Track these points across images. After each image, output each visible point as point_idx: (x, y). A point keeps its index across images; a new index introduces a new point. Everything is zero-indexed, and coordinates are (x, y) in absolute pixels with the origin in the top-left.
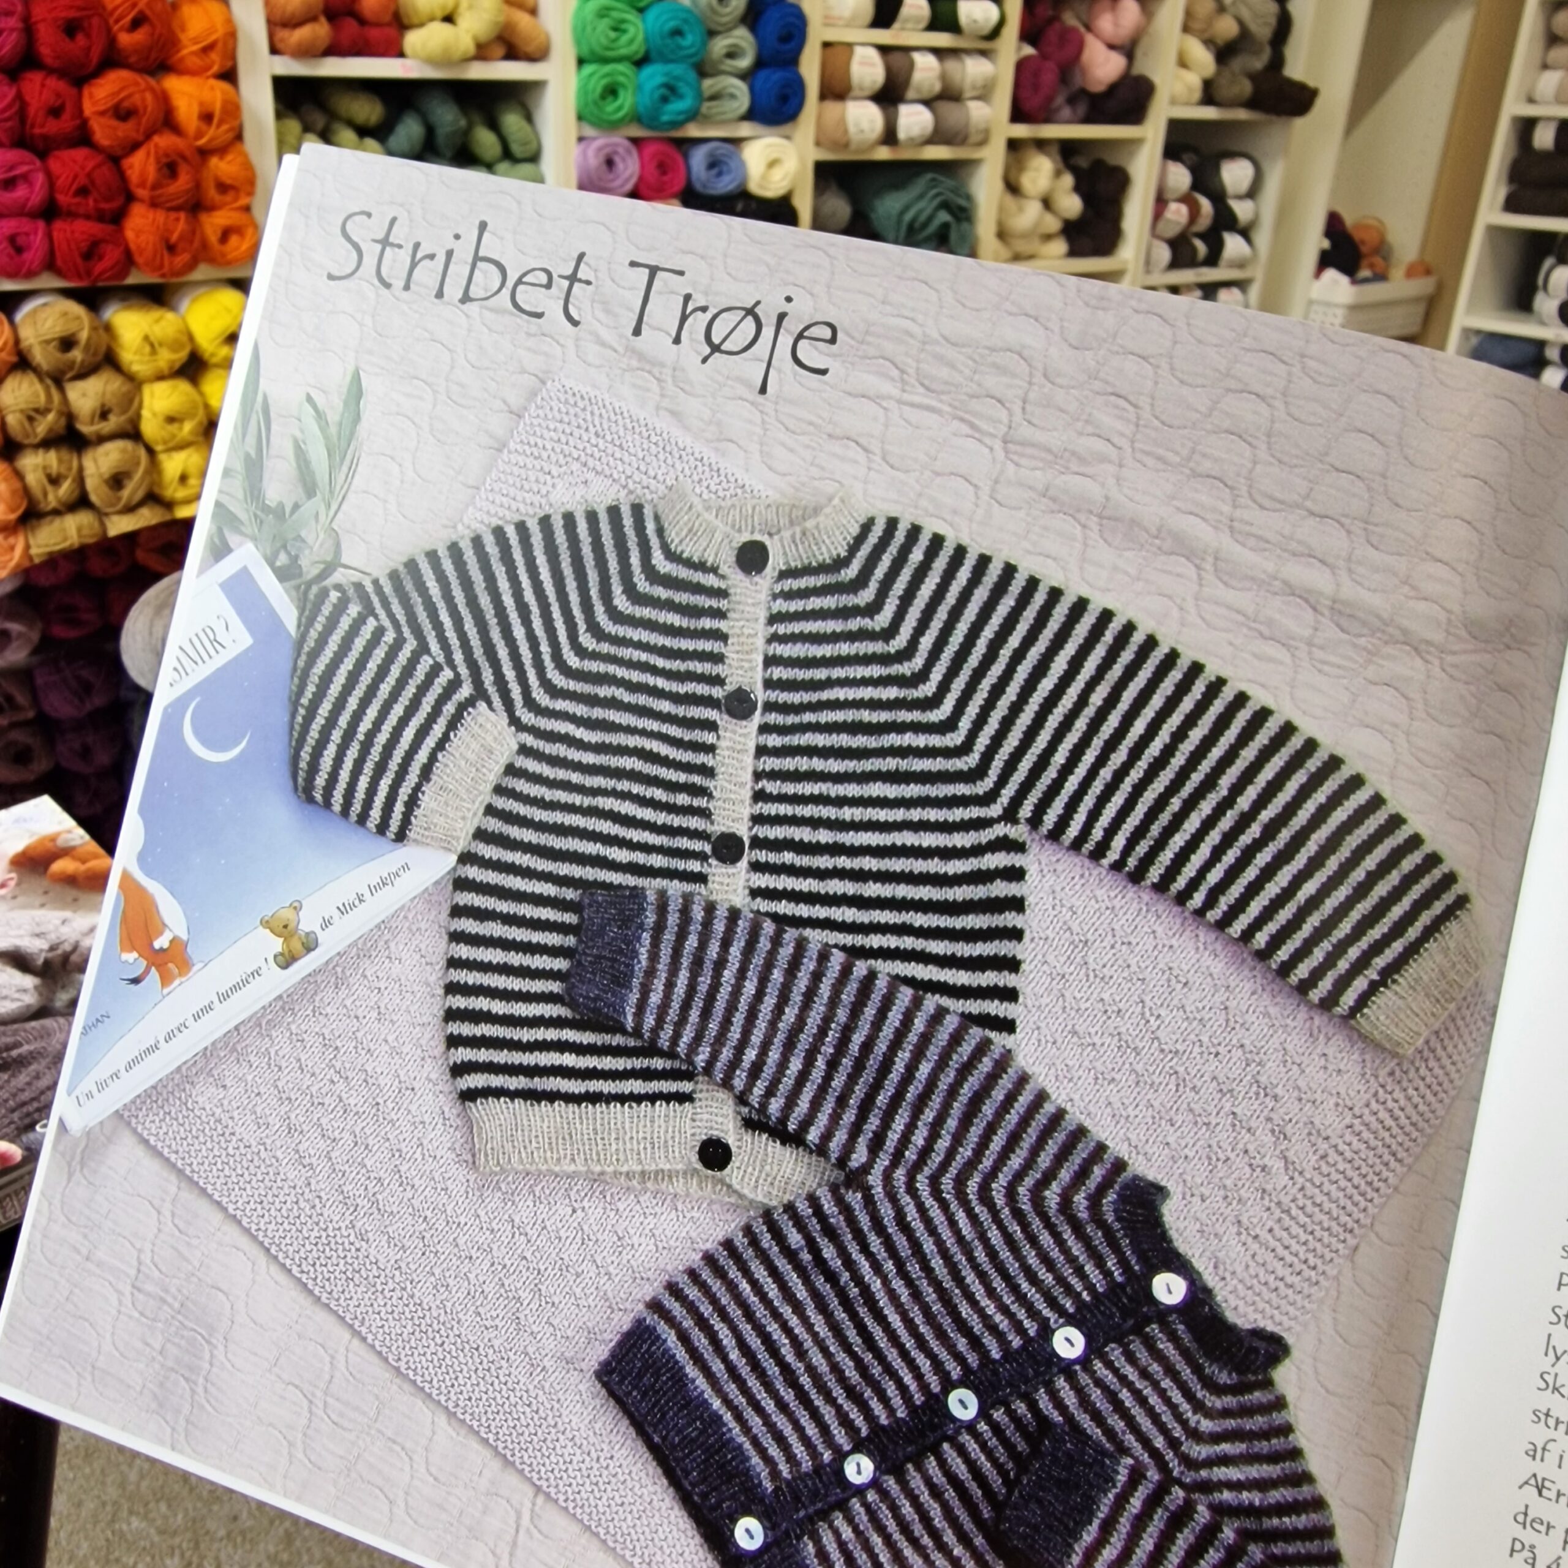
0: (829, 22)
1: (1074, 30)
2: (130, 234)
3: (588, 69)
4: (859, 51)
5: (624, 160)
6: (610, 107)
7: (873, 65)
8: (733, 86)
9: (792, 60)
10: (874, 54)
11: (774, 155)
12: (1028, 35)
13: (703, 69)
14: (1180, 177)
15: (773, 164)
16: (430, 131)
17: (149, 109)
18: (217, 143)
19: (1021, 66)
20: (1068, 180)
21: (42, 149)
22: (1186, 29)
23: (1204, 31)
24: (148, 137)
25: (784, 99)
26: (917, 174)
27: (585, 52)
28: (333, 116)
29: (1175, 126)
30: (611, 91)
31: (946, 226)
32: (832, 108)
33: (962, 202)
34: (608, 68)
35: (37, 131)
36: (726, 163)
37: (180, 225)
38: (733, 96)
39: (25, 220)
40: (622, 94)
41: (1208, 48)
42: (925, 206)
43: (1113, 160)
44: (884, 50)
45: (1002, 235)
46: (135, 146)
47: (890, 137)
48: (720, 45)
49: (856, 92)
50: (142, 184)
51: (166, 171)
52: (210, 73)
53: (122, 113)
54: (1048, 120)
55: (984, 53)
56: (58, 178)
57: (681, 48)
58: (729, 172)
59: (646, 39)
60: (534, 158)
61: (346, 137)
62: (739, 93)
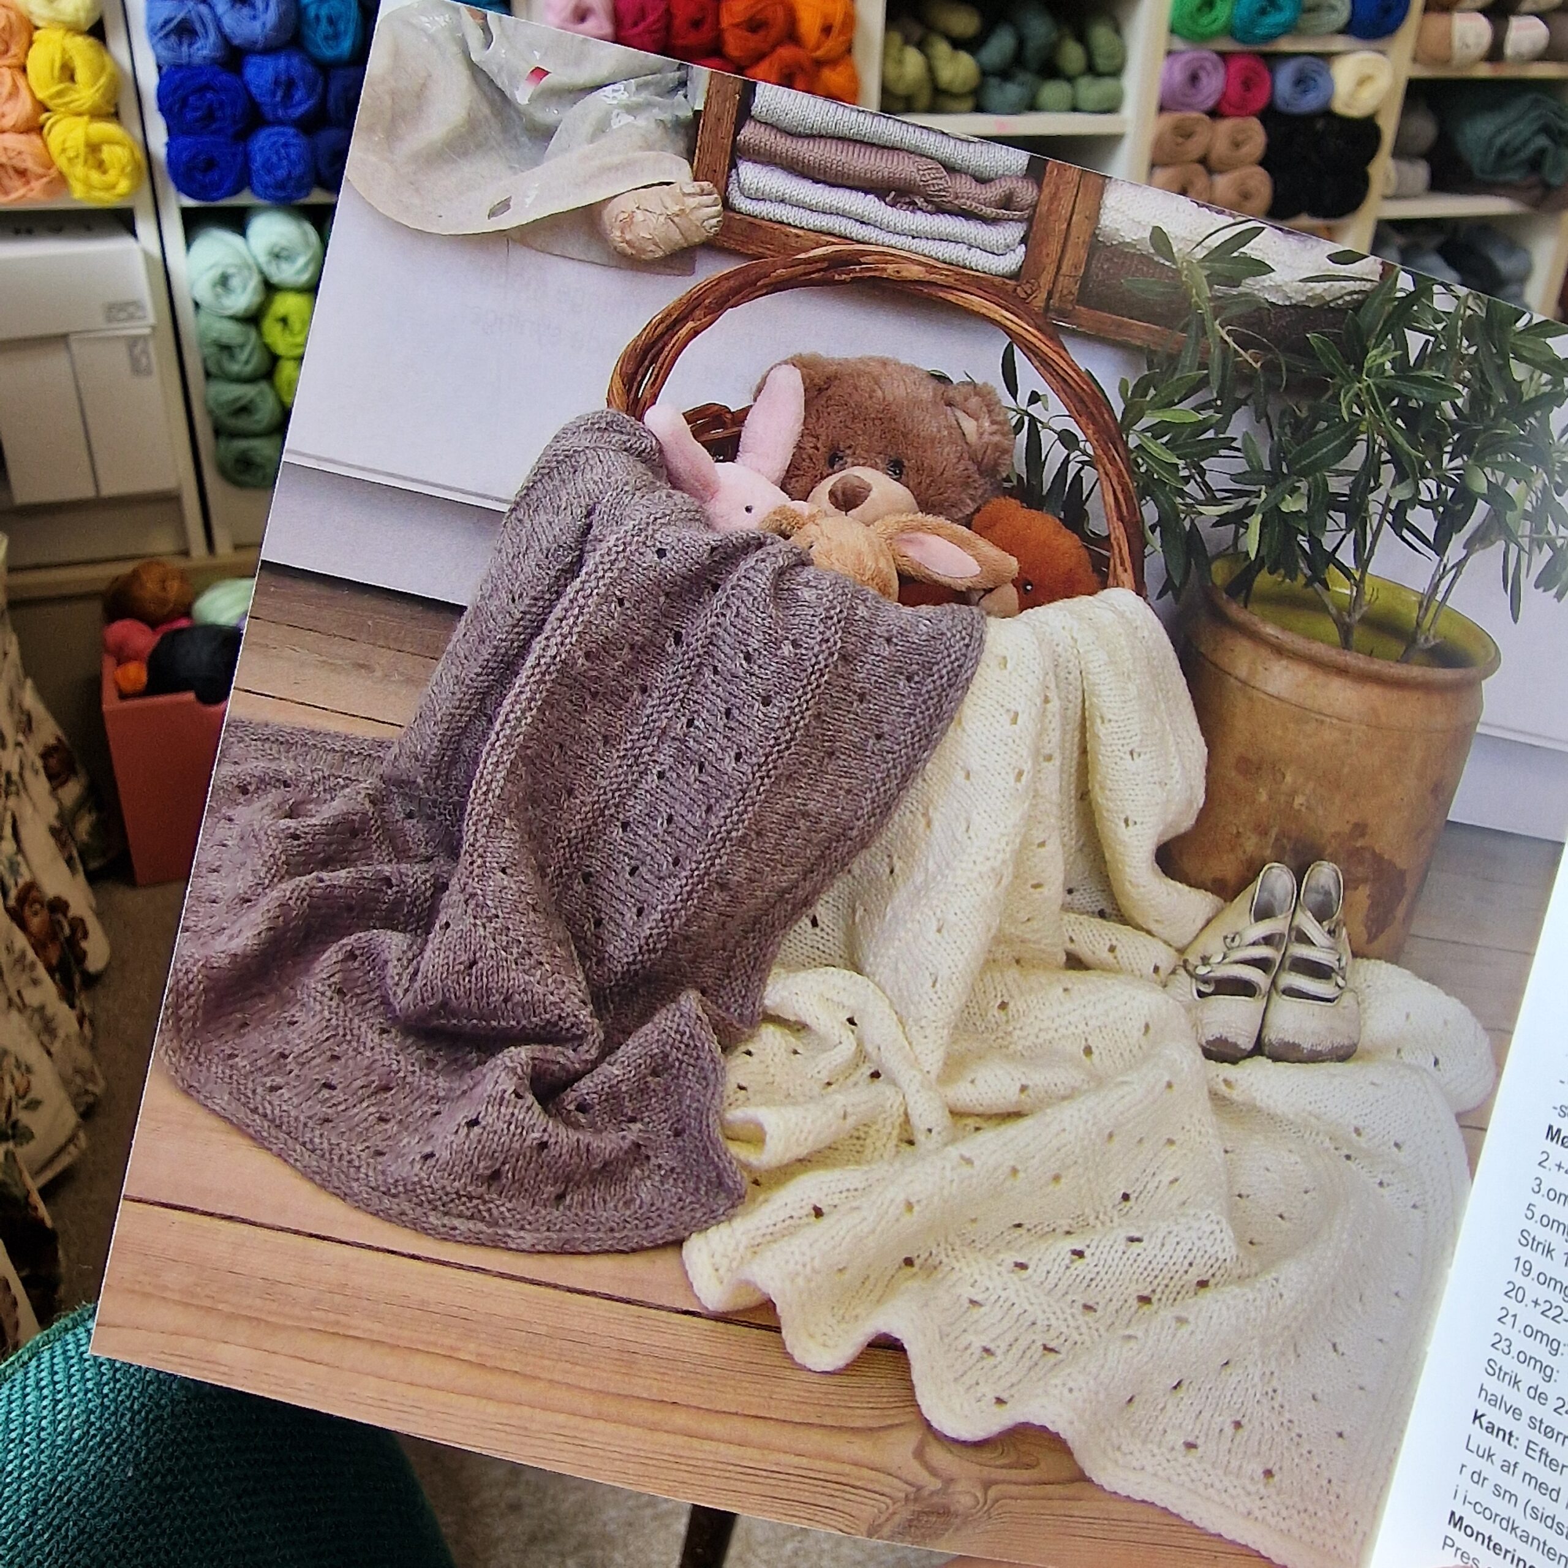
5: (1209, 75)
6: (1205, 19)
11: (1369, 71)
15: (1363, 81)
16: (1021, 43)
17: (778, 22)
18: (832, 55)
24: (773, 48)
26: (1518, 95)
28: (929, 28)
30: (1209, 3)
31: (1542, 152)
32: (1437, 21)
33: (1563, 125)
35: (680, 40)
36: (1314, 80)
38: (1333, 8)
40: (1219, 5)
42: (1521, 131)
46: (761, 56)
49: (1465, 4)
53: (755, 25)
58: (1316, 89)
60: (1116, 73)
61: (941, 49)
62: (1339, 5)
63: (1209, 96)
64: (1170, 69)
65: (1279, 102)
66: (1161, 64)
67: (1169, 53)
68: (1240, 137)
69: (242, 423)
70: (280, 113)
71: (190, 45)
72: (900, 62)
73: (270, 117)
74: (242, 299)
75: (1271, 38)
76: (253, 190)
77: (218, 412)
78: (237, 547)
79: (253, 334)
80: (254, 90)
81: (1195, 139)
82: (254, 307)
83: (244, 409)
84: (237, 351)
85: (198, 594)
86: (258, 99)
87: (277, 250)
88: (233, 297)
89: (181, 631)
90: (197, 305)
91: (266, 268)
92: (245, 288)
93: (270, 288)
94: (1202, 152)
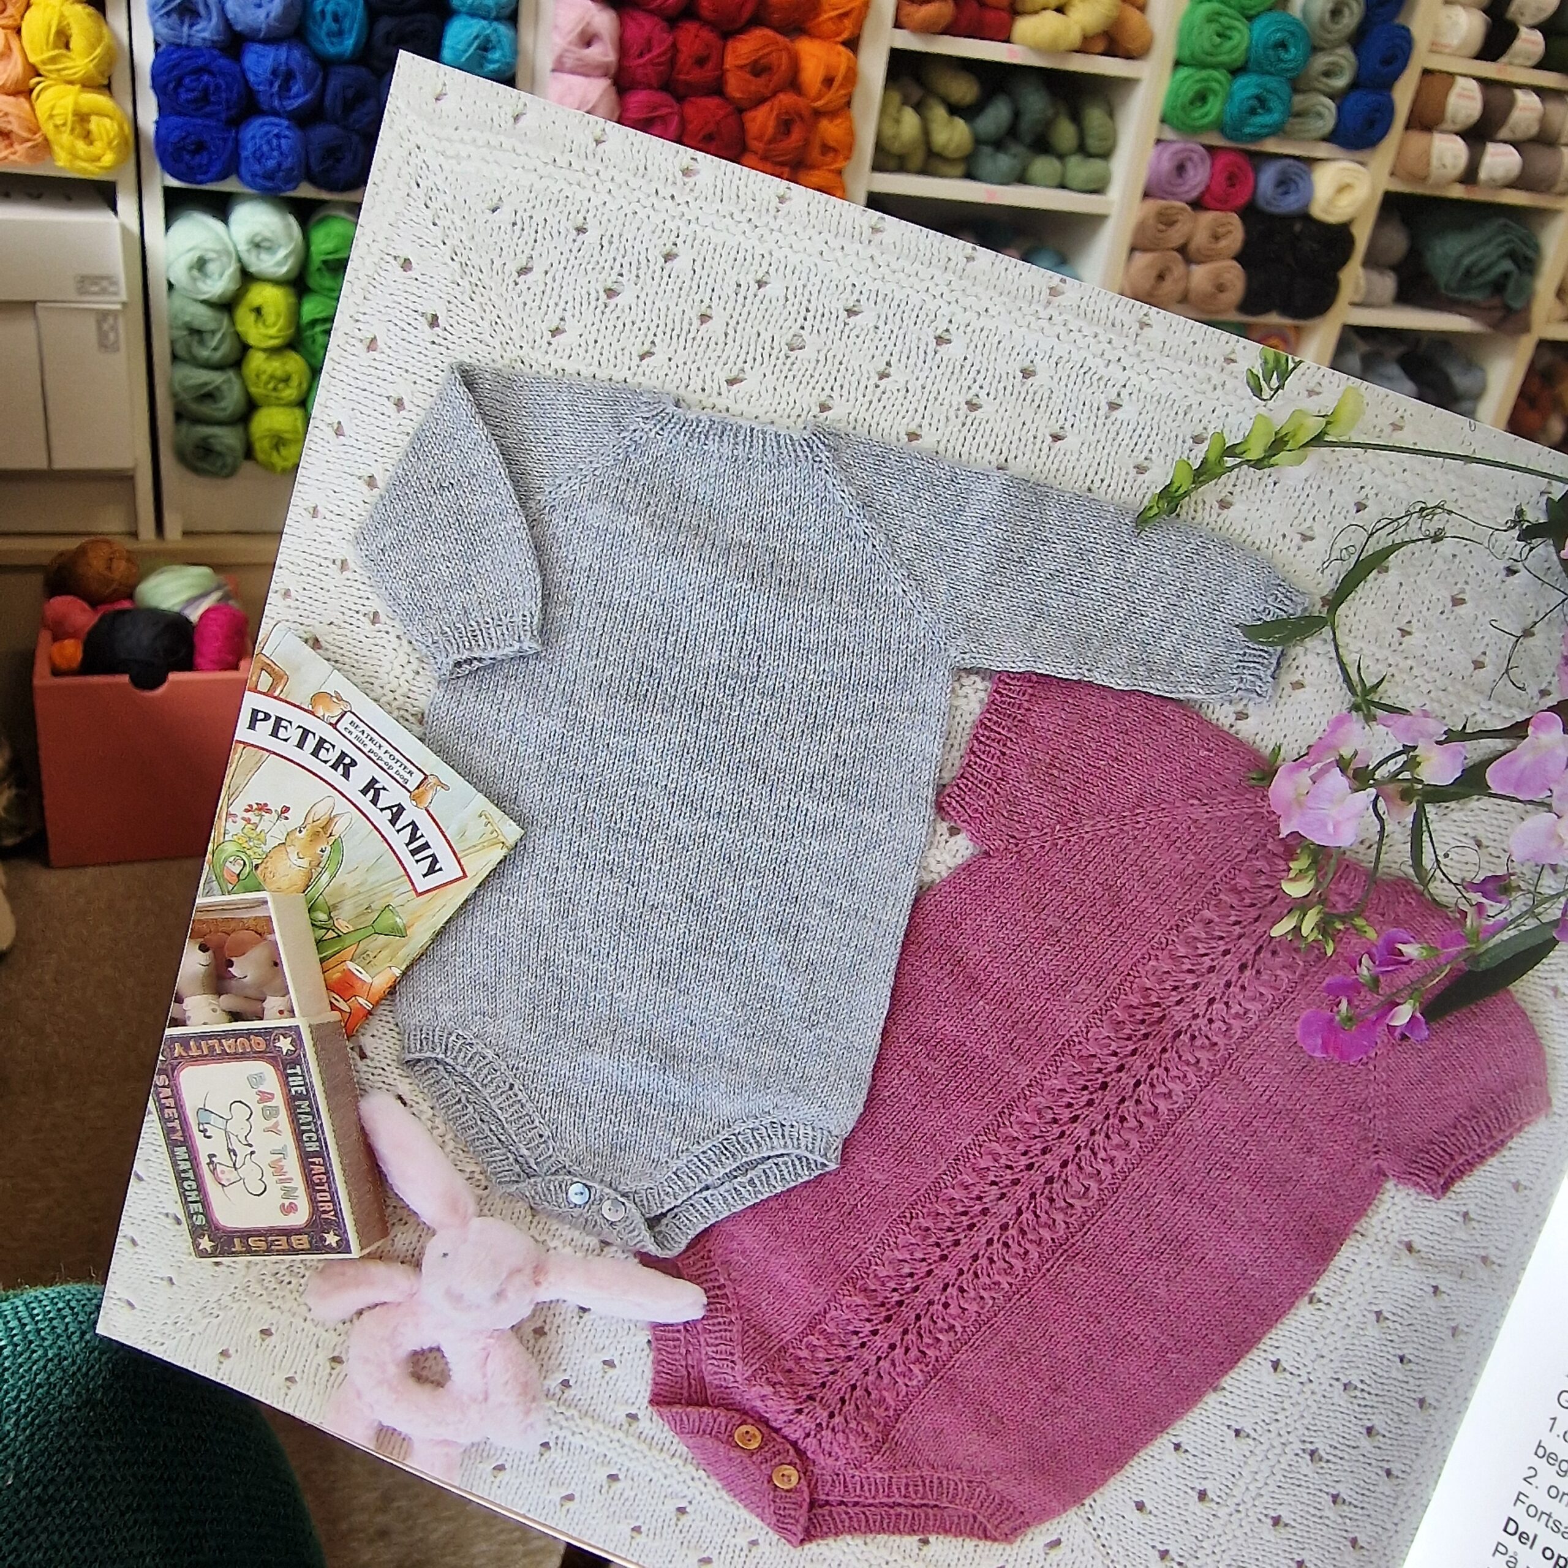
0: (1435, 48)
3: (1184, 72)
4: (1461, 81)
5: (1195, 167)
6: (1197, 112)
7: (1472, 99)
8: (1324, 106)
9: (1387, 84)
10: (1475, 86)
11: (1348, 180)
13: (1297, 85)
15: (1342, 189)
16: (1017, 115)
17: (783, 68)
18: (831, 107)
21: (682, 94)
24: (774, 94)
26: (1489, 218)
27: (1186, 53)
28: (928, 90)
30: (1201, 98)
31: (1506, 275)
32: (1417, 139)
33: (1530, 253)
34: (1204, 74)
35: (682, 77)
36: (1295, 182)
38: (1320, 115)
40: (1211, 99)
42: (1489, 253)
44: (1483, 82)
46: (762, 101)
48: (1321, 61)
49: (1445, 126)
50: (759, 138)
51: (782, 127)
52: (840, 39)
53: (758, 69)
56: (691, 122)
57: (1280, 60)
58: (1298, 189)
59: (1248, 49)
60: (1106, 155)
61: (939, 113)
62: (1326, 112)
63: (1195, 187)
64: (1159, 157)
65: (1261, 203)
66: (1151, 151)
67: (1159, 141)
68: (1221, 230)
69: (206, 409)
70: (276, 103)
71: (191, 26)
72: (898, 121)
73: (265, 107)
74: (219, 284)
75: (1257, 137)
76: (241, 178)
77: (184, 396)
78: (186, 534)
79: (226, 322)
80: (251, 78)
81: (1178, 226)
82: (229, 294)
83: (210, 396)
84: (207, 337)
85: (142, 577)
86: (256, 87)
87: (258, 239)
88: (209, 282)
89: (124, 612)
90: (171, 286)
91: (245, 256)
92: (221, 275)
93: (247, 277)
94: (1182, 241)
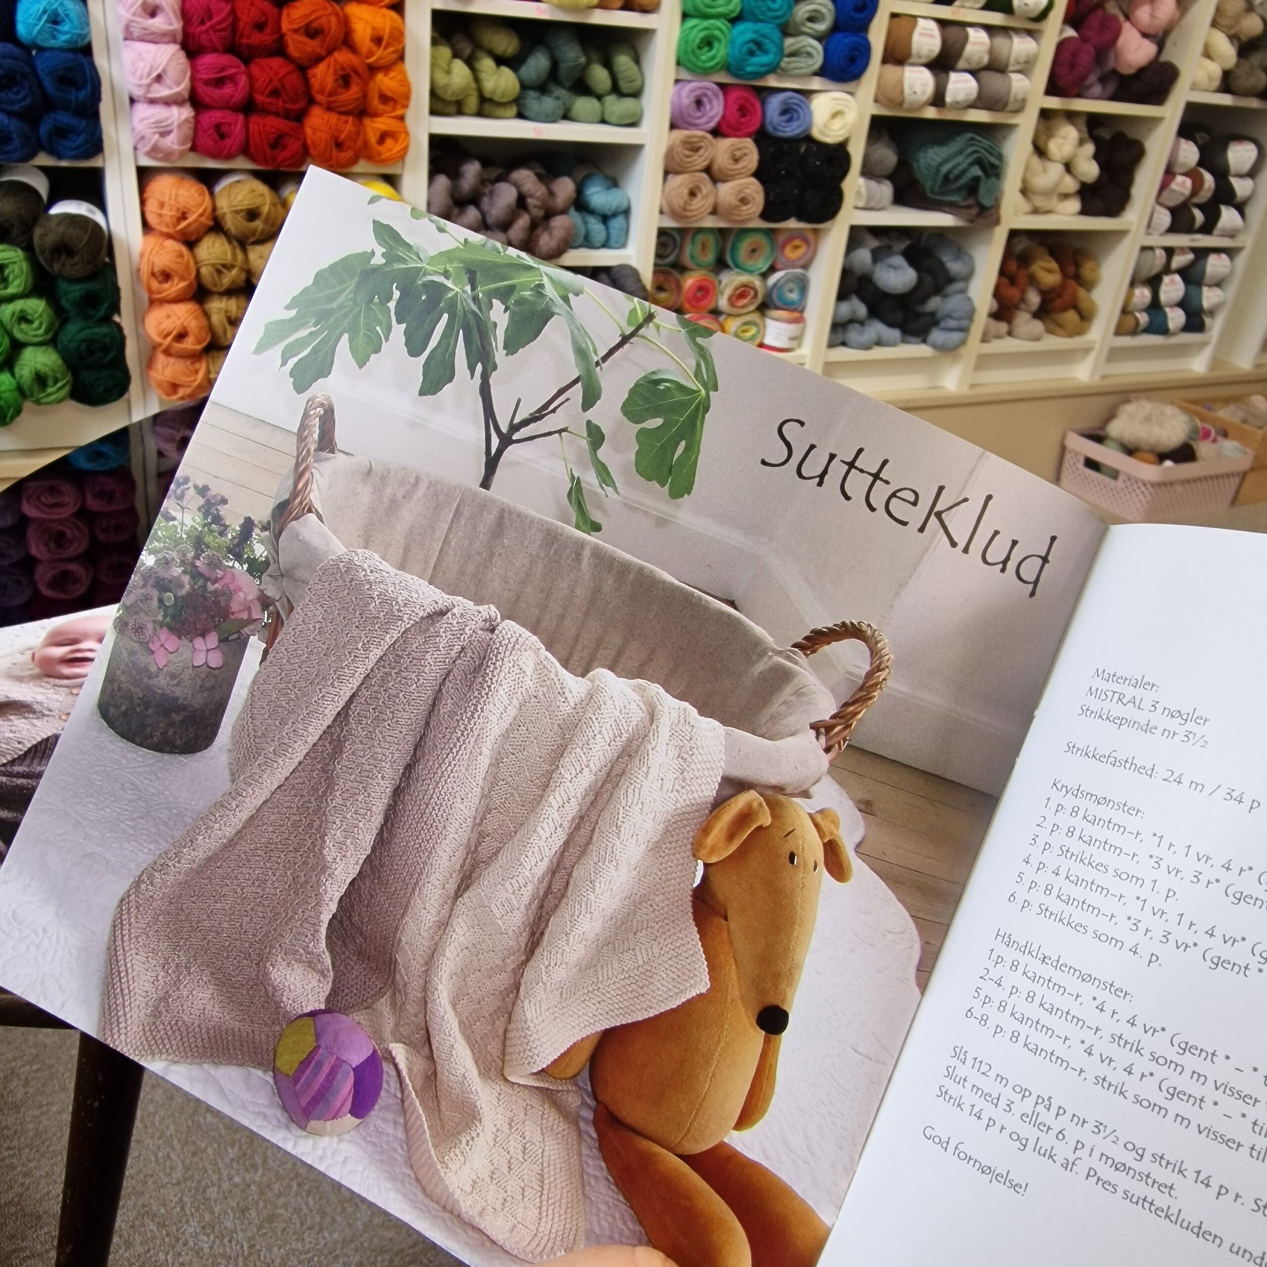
1: (1115, 18)
2: (308, 131)
3: (691, 22)
4: (921, 21)
5: (710, 101)
6: (705, 55)
7: (932, 36)
8: (811, 46)
9: (863, 27)
10: (933, 26)
11: (839, 108)
12: (1070, 20)
13: (787, 30)
14: (1189, 153)
15: (836, 115)
16: (555, 64)
17: (333, 30)
18: (383, 62)
19: (1062, 46)
20: (1090, 148)
21: (247, 56)
22: (1214, 24)
23: (1230, 27)
24: (330, 53)
25: (852, 60)
26: (959, 134)
27: (690, 9)
28: (478, 46)
29: (1191, 108)
30: (708, 42)
31: (977, 179)
32: (891, 70)
33: (993, 160)
34: (707, 23)
35: (244, 41)
36: (797, 111)
37: (348, 126)
38: (809, 55)
39: (229, 112)
40: (716, 45)
41: (1232, 43)
42: (962, 161)
43: (1132, 134)
44: (943, 23)
45: (1025, 191)
46: (319, 59)
47: (938, 100)
48: (804, 9)
49: (914, 59)
50: (322, 92)
51: (340, 81)
53: (311, 31)
54: (1079, 95)
55: (1030, 33)
56: (257, 80)
57: (770, 10)
58: (798, 118)
59: (741, 2)
60: (637, 94)
61: (487, 64)
62: (815, 53)
63: (712, 118)
64: (678, 94)
65: (770, 128)
66: (671, 88)
67: (677, 81)
68: (738, 153)
72: (448, 72)
75: (759, 75)
81: (701, 152)
94: (706, 163)
